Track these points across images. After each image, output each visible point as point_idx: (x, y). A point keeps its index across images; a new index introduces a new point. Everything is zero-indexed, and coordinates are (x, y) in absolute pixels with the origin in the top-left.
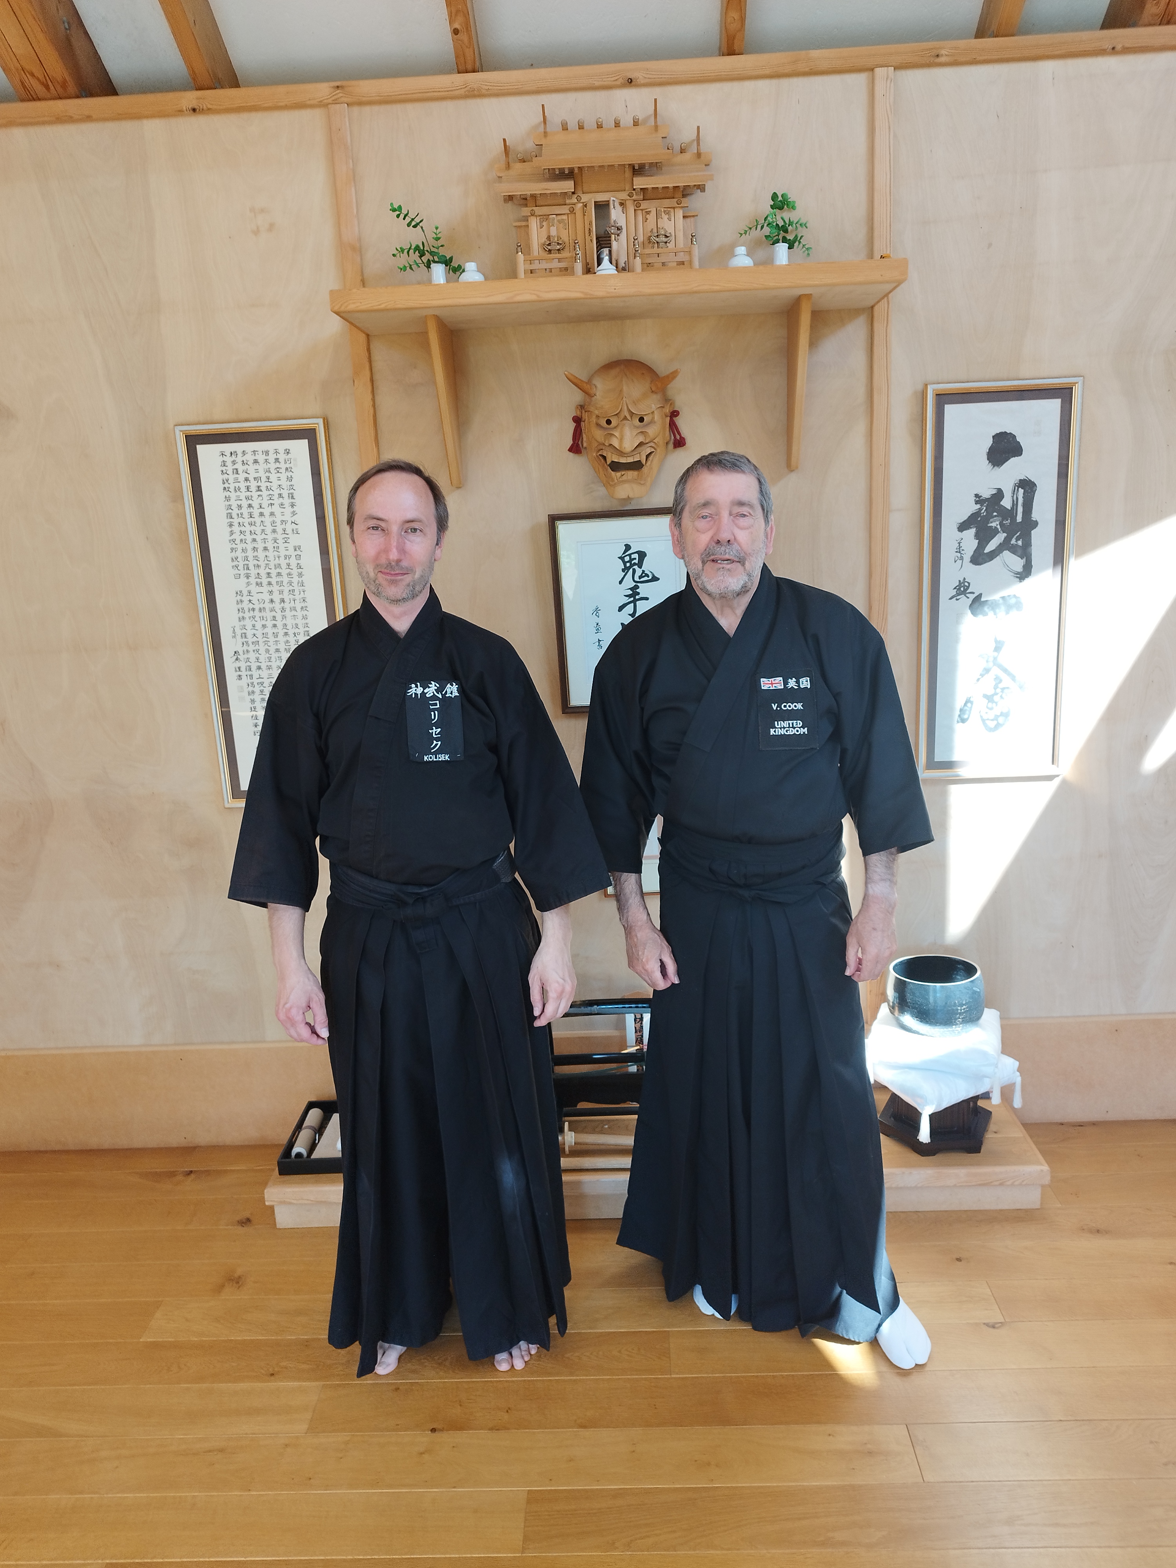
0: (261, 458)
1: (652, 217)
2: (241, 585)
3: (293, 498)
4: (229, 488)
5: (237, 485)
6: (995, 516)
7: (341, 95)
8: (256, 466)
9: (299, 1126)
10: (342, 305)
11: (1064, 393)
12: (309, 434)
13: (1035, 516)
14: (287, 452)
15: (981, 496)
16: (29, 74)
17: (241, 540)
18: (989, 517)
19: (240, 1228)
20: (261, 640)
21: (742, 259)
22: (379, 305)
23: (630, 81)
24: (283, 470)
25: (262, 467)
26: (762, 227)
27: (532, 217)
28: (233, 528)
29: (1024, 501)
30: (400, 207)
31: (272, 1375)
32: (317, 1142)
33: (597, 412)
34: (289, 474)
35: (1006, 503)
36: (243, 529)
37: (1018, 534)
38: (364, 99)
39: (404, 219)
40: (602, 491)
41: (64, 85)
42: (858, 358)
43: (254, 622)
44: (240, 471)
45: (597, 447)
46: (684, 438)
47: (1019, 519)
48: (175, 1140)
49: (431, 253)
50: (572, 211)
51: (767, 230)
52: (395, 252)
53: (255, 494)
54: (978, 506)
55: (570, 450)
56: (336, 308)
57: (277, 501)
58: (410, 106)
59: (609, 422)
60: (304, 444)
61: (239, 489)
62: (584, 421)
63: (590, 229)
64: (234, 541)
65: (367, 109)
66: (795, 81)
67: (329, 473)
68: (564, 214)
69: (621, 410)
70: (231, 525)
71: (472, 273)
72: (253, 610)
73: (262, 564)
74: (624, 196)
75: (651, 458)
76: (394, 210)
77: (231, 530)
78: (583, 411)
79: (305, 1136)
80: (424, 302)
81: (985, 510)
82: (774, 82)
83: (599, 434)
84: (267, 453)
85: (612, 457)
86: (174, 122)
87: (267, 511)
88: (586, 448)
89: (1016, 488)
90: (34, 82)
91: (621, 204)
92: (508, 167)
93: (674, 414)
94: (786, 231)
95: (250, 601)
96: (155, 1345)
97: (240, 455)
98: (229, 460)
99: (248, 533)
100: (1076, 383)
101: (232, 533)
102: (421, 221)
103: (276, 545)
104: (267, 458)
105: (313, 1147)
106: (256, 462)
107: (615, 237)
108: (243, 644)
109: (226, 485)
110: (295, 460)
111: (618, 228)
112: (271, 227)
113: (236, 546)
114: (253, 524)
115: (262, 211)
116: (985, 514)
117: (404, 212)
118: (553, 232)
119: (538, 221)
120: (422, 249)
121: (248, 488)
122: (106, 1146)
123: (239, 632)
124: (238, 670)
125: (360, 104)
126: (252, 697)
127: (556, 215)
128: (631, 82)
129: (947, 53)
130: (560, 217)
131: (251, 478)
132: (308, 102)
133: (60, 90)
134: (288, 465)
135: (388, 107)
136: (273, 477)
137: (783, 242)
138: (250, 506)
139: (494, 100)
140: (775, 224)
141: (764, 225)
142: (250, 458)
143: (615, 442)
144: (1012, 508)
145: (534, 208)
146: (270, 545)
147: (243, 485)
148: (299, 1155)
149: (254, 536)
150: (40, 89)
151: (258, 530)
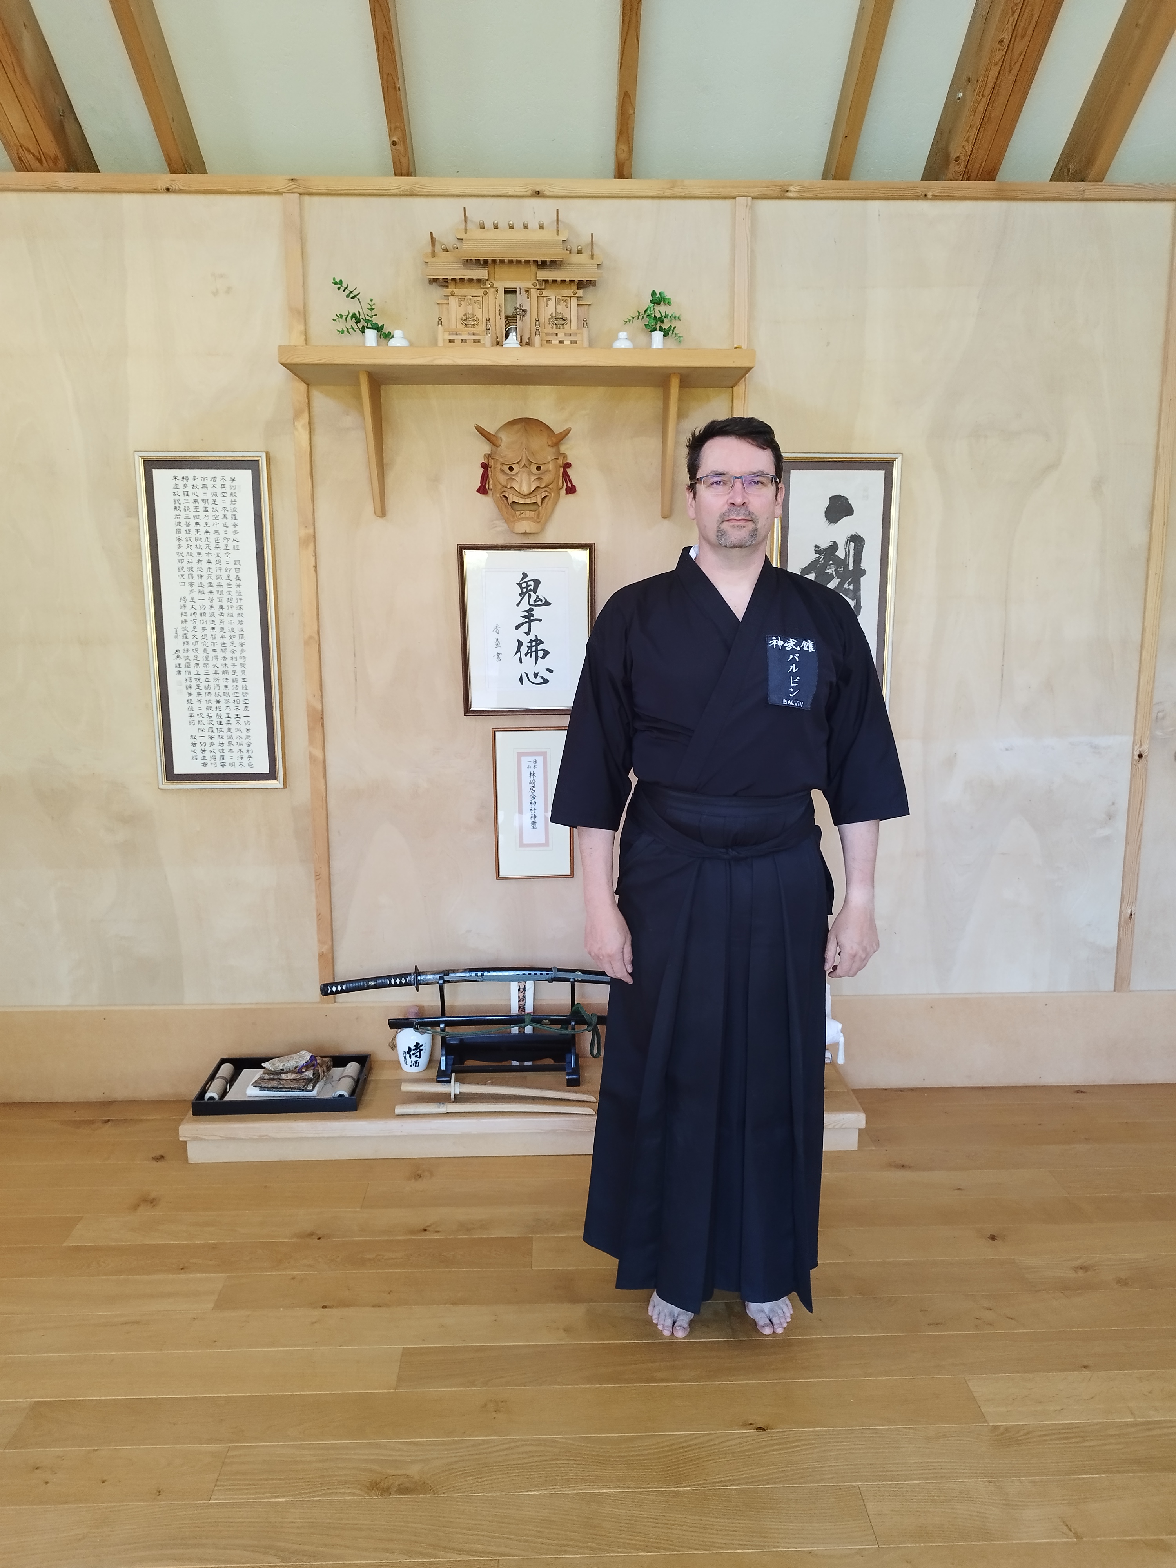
0: (209, 483)
1: (552, 303)
2: (185, 591)
3: (235, 519)
4: (179, 507)
5: (186, 505)
6: (831, 564)
7: (294, 186)
8: (204, 490)
9: (212, 1077)
10: (288, 358)
11: (886, 465)
12: (252, 465)
13: (863, 565)
14: (233, 479)
15: (819, 547)
16: (26, 149)
17: (188, 553)
18: (826, 565)
19: (155, 1163)
20: (200, 640)
21: (623, 342)
22: (320, 360)
23: (538, 192)
24: (228, 495)
25: (209, 491)
26: (643, 318)
27: (452, 297)
28: (181, 542)
29: (854, 552)
30: (341, 281)
31: (183, 1269)
32: (228, 1090)
33: (501, 460)
34: (233, 498)
35: (840, 554)
36: (189, 543)
37: (850, 580)
38: (314, 191)
39: (344, 291)
40: (506, 528)
41: (55, 160)
43: (194, 625)
44: (190, 494)
45: (500, 489)
46: (574, 486)
47: (851, 567)
48: (93, 1095)
49: (366, 321)
50: (486, 294)
51: (646, 320)
52: (336, 318)
53: (202, 514)
54: (817, 555)
55: (478, 491)
56: (283, 361)
57: (221, 521)
58: (350, 200)
59: (511, 469)
60: (248, 473)
61: (188, 509)
62: (491, 467)
63: (500, 310)
64: (181, 553)
65: (316, 199)
66: (673, 203)
67: (269, 499)
68: (479, 296)
69: (521, 459)
70: (179, 540)
71: (398, 340)
72: (195, 614)
73: (205, 574)
74: (529, 284)
75: (546, 500)
76: (335, 283)
77: (179, 543)
78: (490, 458)
79: (217, 1085)
80: (357, 360)
81: (823, 558)
82: (656, 201)
83: (502, 479)
84: (215, 479)
85: (513, 498)
86: (148, 196)
87: (212, 529)
88: (491, 490)
89: (849, 542)
90: (30, 157)
91: (527, 291)
92: (434, 254)
93: (567, 465)
94: (663, 322)
95: (192, 606)
96: (77, 1249)
97: (191, 479)
98: (181, 483)
99: (194, 547)
100: (896, 459)
101: (180, 546)
102: (358, 294)
103: (218, 558)
104: (214, 483)
105: (224, 1093)
106: (204, 486)
107: (520, 318)
108: (184, 643)
109: (177, 505)
110: (239, 486)
111: (523, 311)
112: (229, 290)
113: (183, 558)
114: (199, 539)
115: (222, 276)
116: (823, 562)
117: (344, 285)
118: (470, 311)
119: (457, 300)
120: (358, 316)
121: (196, 509)
123: (180, 633)
124: (178, 666)
125: (311, 194)
126: (189, 691)
127: (472, 296)
128: (539, 194)
129: (795, 190)
130: (475, 299)
131: (199, 500)
132: (266, 190)
133: (51, 164)
134: (233, 491)
135: (335, 198)
136: (219, 500)
137: (659, 331)
138: (197, 524)
139: (423, 200)
140: (653, 316)
141: (644, 316)
142: (199, 482)
143: (516, 486)
144: (845, 558)
145: (454, 289)
146: (213, 559)
147: (192, 506)
148: (211, 1098)
149: (200, 550)
150: (35, 163)
151: (203, 545)
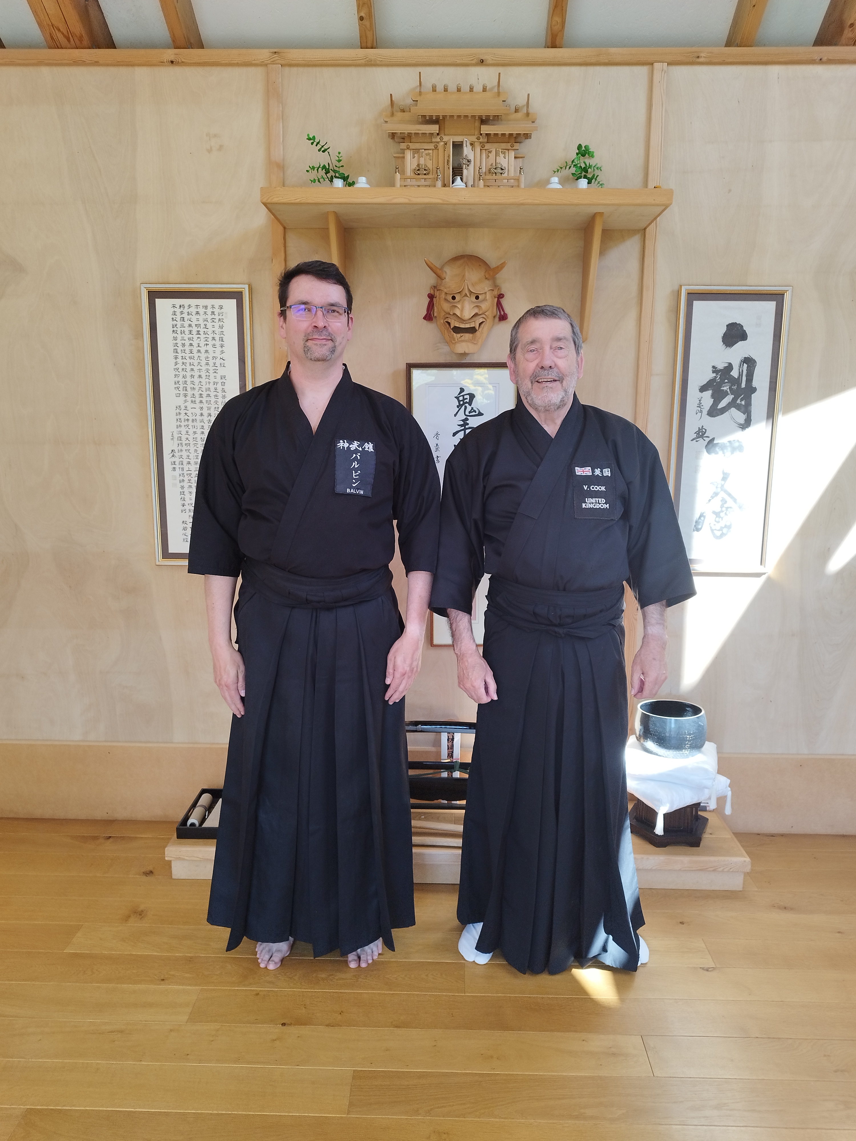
0: (201, 310)
1: (492, 155)
2: (180, 401)
3: (222, 341)
4: (177, 331)
5: (182, 329)
6: (726, 383)
7: (277, 58)
8: (198, 317)
9: (194, 805)
10: (269, 198)
11: (778, 297)
12: (237, 296)
13: (754, 384)
14: (221, 307)
15: (717, 368)
16: (57, 29)
17: (183, 369)
18: (722, 383)
19: (144, 877)
20: (192, 443)
21: (555, 183)
22: (295, 200)
24: (217, 321)
25: (201, 317)
26: (570, 168)
27: (408, 150)
28: (178, 360)
29: (747, 373)
30: (314, 137)
31: (163, 980)
32: (206, 817)
33: (445, 290)
34: (221, 323)
35: (735, 373)
36: (184, 361)
37: (742, 396)
38: (293, 62)
39: (316, 146)
40: (446, 349)
41: (81, 39)
42: (633, 265)
43: (187, 429)
44: (186, 319)
45: (444, 316)
46: (506, 314)
47: (743, 385)
48: (99, 815)
49: (335, 171)
50: (436, 148)
51: (573, 170)
52: (309, 169)
53: (195, 337)
54: (714, 375)
55: (425, 318)
56: (264, 200)
57: (211, 343)
58: (325, 70)
59: (454, 298)
60: (233, 302)
61: (184, 332)
62: (436, 298)
63: (448, 160)
64: (178, 369)
65: (295, 69)
66: (598, 69)
67: (250, 324)
68: (430, 149)
69: (463, 289)
70: (176, 358)
71: (362, 182)
72: (188, 420)
73: (197, 387)
74: (474, 138)
75: (482, 325)
76: (309, 139)
77: (176, 361)
78: (436, 290)
79: (198, 812)
80: (328, 200)
81: (719, 378)
82: (583, 68)
83: (446, 306)
84: (206, 307)
85: (455, 323)
86: (157, 69)
87: (203, 349)
88: (436, 317)
89: (742, 363)
90: (60, 35)
91: (472, 144)
92: (392, 115)
93: (501, 296)
94: (587, 172)
95: (186, 414)
96: (76, 955)
97: (186, 307)
98: (178, 311)
99: (188, 364)
100: (787, 291)
101: (176, 364)
102: (329, 148)
103: (208, 374)
104: (206, 311)
105: (203, 820)
106: (197, 313)
107: (466, 166)
108: (178, 445)
109: (175, 329)
110: (226, 313)
111: (468, 160)
112: (221, 148)
113: (179, 373)
114: (192, 358)
115: (215, 136)
116: (719, 380)
117: (317, 141)
118: (422, 161)
119: (412, 153)
120: (328, 167)
121: (190, 331)
122: (47, 816)
123: (176, 436)
124: (173, 464)
125: (290, 65)
126: (182, 484)
127: (425, 150)
128: (483, 62)
129: (705, 56)
130: (427, 152)
131: (193, 325)
132: (253, 62)
133: (78, 43)
134: (221, 317)
135: (310, 69)
136: (209, 325)
137: (584, 178)
138: (191, 345)
139: (385, 69)
140: (579, 165)
141: (571, 166)
142: (193, 310)
143: (458, 313)
144: (739, 377)
145: (409, 144)
146: (203, 374)
147: (187, 330)
148: (193, 825)
149: (192, 367)
150: (63, 41)
151: (196, 362)
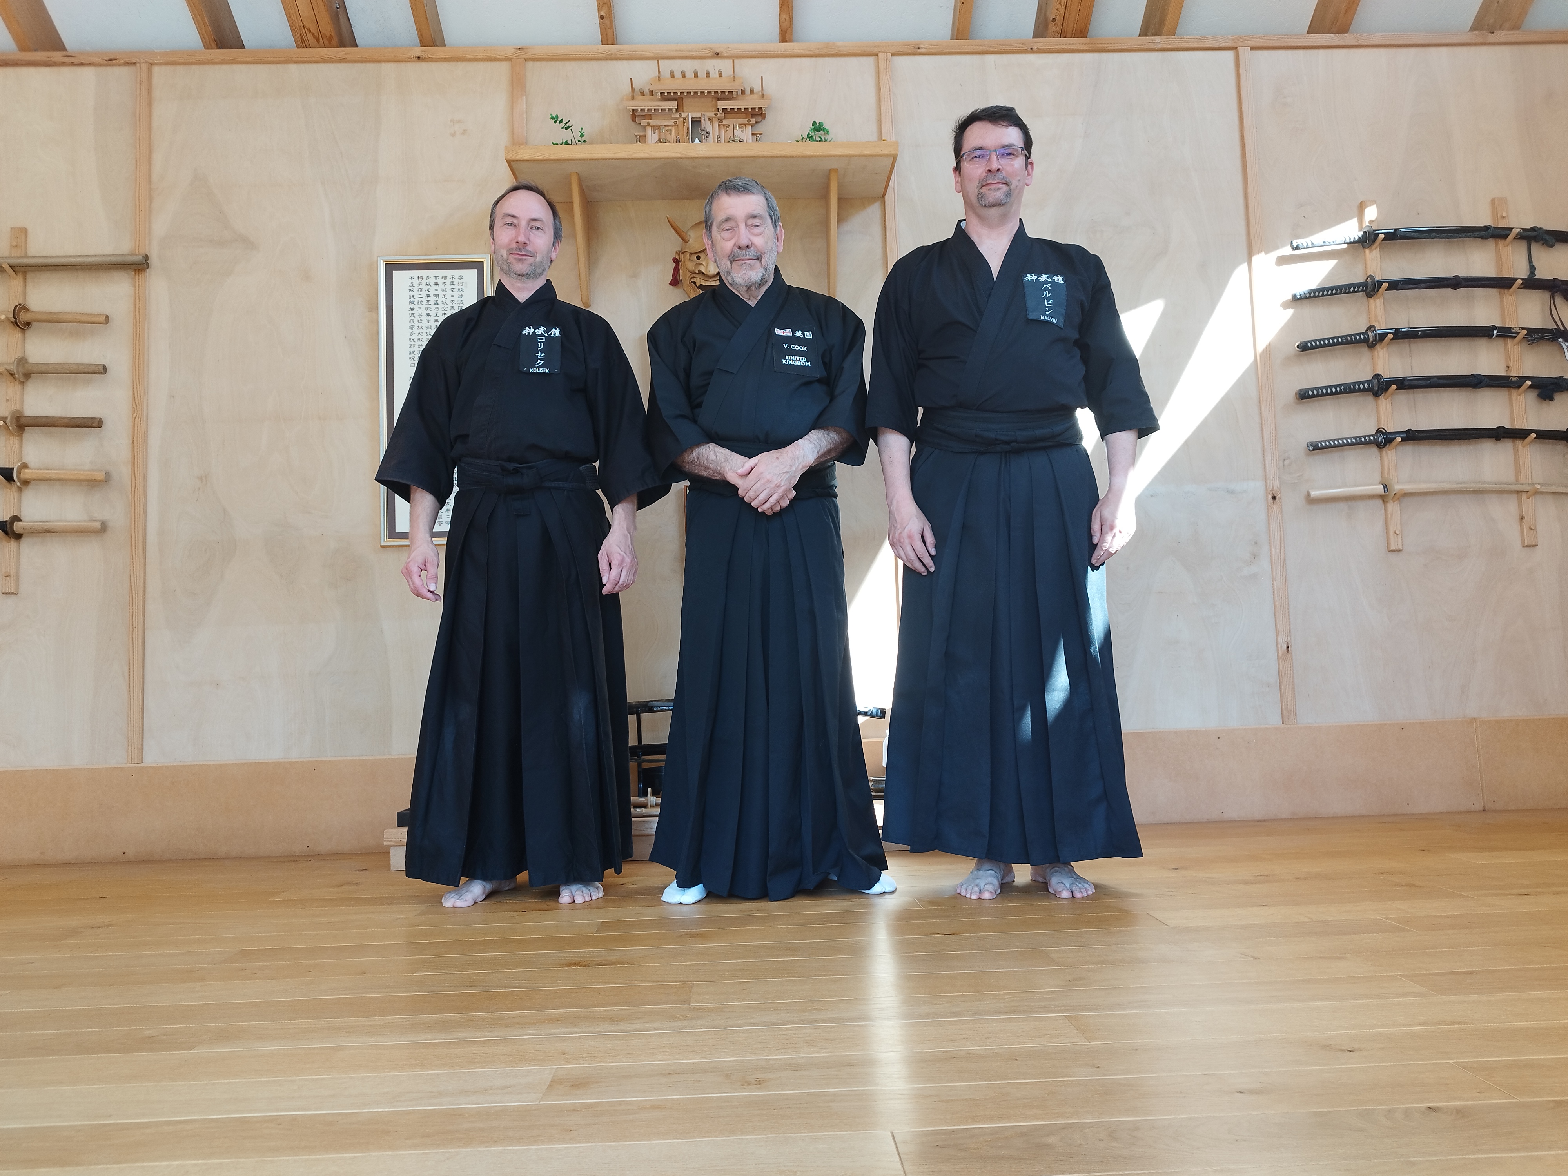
0: (440, 281)
1: (730, 129)
4: (413, 301)
5: (420, 299)
7: (522, 53)
8: (436, 287)
10: (506, 158)
14: (461, 277)
16: (308, 30)
17: (419, 339)
19: (357, 872)
22: (538, 157)
23: (718, 54)
24: (456, 290)
25: (440, 288)
27: (648, 127)
28: (414, 330)
30: (557, 116)
33: (690, 251)
34: (460, 293)
36: (421, 331)
38: (537, 56)
39: (560, 124)
41: (330, 39)
44: (423, 290)
48: (298, 849)
50: (676, 122)
53: (433, 306)
55: (670, 284)
58: (567, 63)
59: (698, 257)
60: (474, 272)
61: (421, 302)
62: (681, 261)
64: (413, 339)
65: (539, 63)
66: (827, 59)
70: (412, 328)
74: (712, 115)
76: (552, 118)
77: (411, 331)
78: (681, 254)
80: (569, 156)
82: (813, 60)
83: (691, 266)
84: (445, 278)
85: (701, 282)
86: (403, 64)
88: (682, 281)
90: (310, 37)
91: (710, 119)
92: (633, 94)
97: (425, 278)
98: (416, 282)
101: (412, 334)
102: (571, 126)
104: (445, 281)
106: (436, 283)
107: (704, 137)
109: (412, 299)
110: (466, 283)
111: (706, 132)
113: (414, 343)
115: (459, 121)
117: (560, 119)
119: (652, 129)
120: (570, 143)
121: (428, 301)
125: (534, 60)
127: (665, 126)
130: (667, 128)
131: (431, 295)
132: (498, 57)
133: (326, 42)
134: (460, 287)
135: (553, 63)
136: (448, 295)
138: (428, 314)
139: (625, 62)
140: (814, 137)
142: (432, 281)
145: (650, 121)
147: (424, 300)
150: (312, 40)
